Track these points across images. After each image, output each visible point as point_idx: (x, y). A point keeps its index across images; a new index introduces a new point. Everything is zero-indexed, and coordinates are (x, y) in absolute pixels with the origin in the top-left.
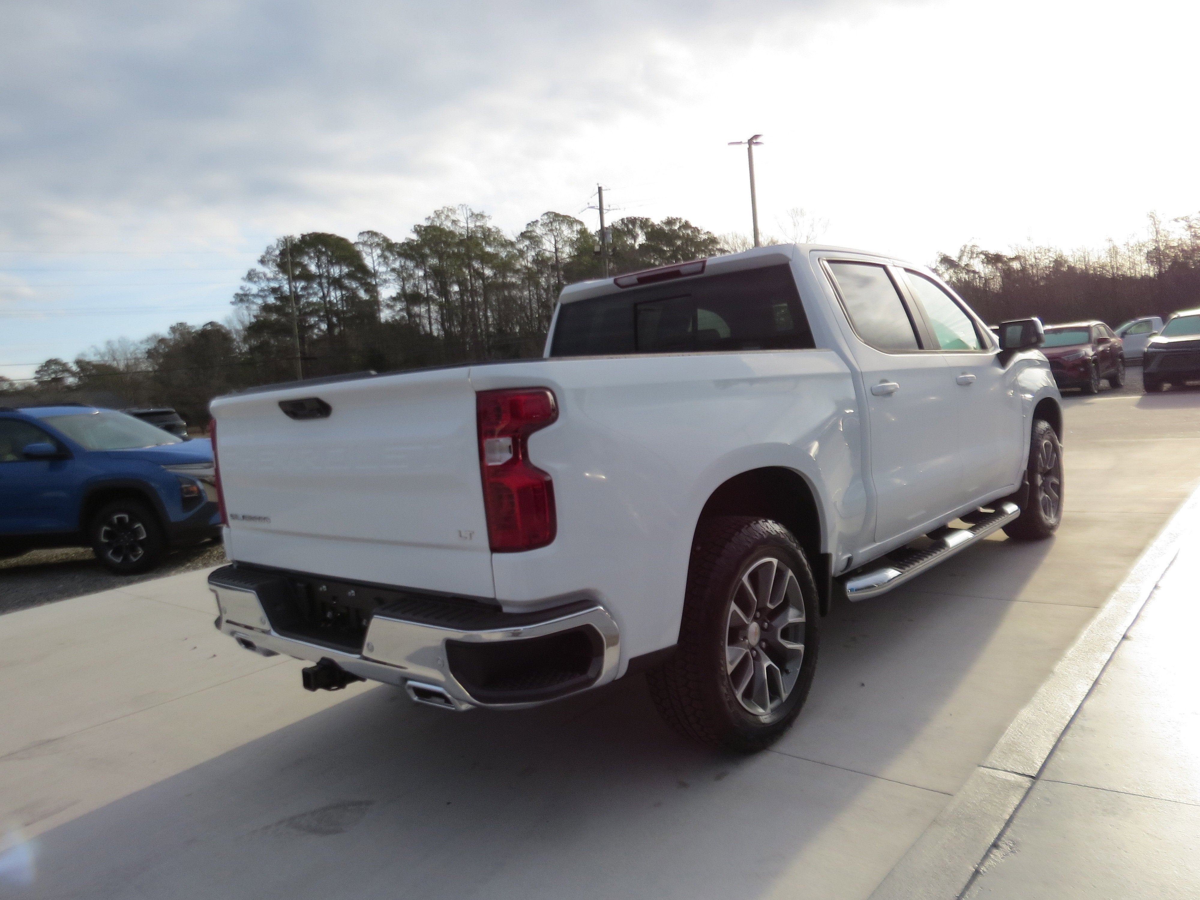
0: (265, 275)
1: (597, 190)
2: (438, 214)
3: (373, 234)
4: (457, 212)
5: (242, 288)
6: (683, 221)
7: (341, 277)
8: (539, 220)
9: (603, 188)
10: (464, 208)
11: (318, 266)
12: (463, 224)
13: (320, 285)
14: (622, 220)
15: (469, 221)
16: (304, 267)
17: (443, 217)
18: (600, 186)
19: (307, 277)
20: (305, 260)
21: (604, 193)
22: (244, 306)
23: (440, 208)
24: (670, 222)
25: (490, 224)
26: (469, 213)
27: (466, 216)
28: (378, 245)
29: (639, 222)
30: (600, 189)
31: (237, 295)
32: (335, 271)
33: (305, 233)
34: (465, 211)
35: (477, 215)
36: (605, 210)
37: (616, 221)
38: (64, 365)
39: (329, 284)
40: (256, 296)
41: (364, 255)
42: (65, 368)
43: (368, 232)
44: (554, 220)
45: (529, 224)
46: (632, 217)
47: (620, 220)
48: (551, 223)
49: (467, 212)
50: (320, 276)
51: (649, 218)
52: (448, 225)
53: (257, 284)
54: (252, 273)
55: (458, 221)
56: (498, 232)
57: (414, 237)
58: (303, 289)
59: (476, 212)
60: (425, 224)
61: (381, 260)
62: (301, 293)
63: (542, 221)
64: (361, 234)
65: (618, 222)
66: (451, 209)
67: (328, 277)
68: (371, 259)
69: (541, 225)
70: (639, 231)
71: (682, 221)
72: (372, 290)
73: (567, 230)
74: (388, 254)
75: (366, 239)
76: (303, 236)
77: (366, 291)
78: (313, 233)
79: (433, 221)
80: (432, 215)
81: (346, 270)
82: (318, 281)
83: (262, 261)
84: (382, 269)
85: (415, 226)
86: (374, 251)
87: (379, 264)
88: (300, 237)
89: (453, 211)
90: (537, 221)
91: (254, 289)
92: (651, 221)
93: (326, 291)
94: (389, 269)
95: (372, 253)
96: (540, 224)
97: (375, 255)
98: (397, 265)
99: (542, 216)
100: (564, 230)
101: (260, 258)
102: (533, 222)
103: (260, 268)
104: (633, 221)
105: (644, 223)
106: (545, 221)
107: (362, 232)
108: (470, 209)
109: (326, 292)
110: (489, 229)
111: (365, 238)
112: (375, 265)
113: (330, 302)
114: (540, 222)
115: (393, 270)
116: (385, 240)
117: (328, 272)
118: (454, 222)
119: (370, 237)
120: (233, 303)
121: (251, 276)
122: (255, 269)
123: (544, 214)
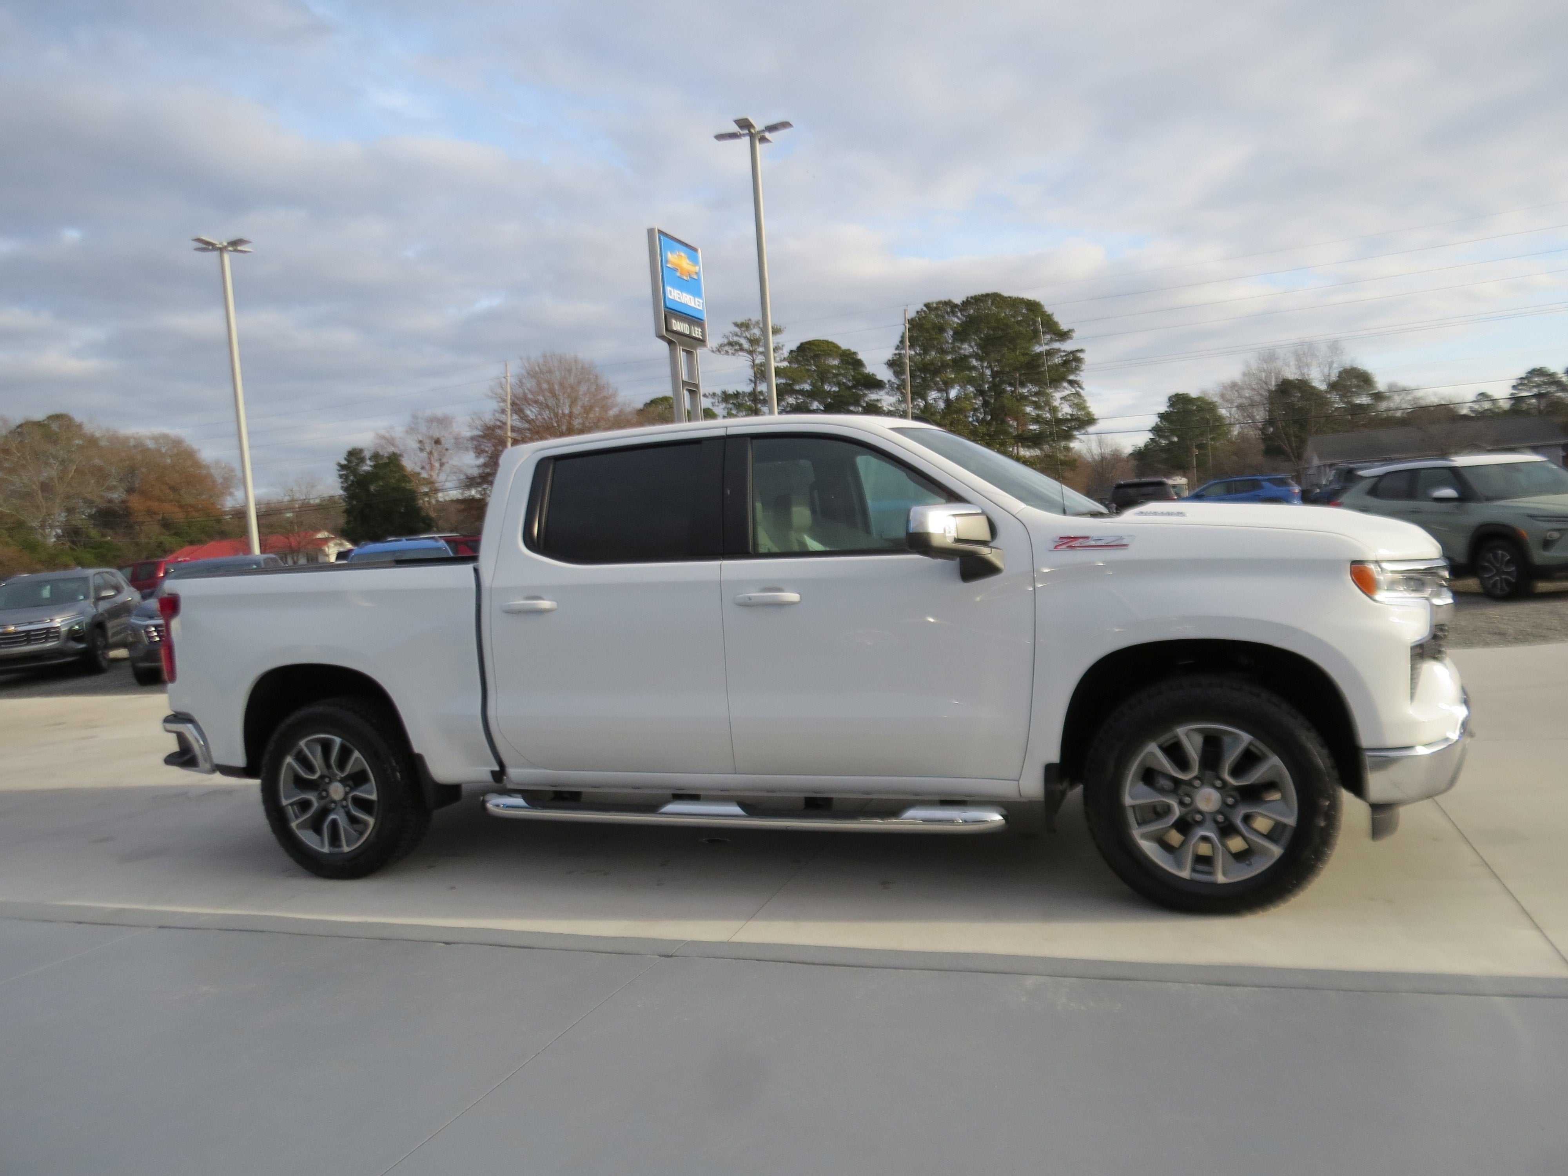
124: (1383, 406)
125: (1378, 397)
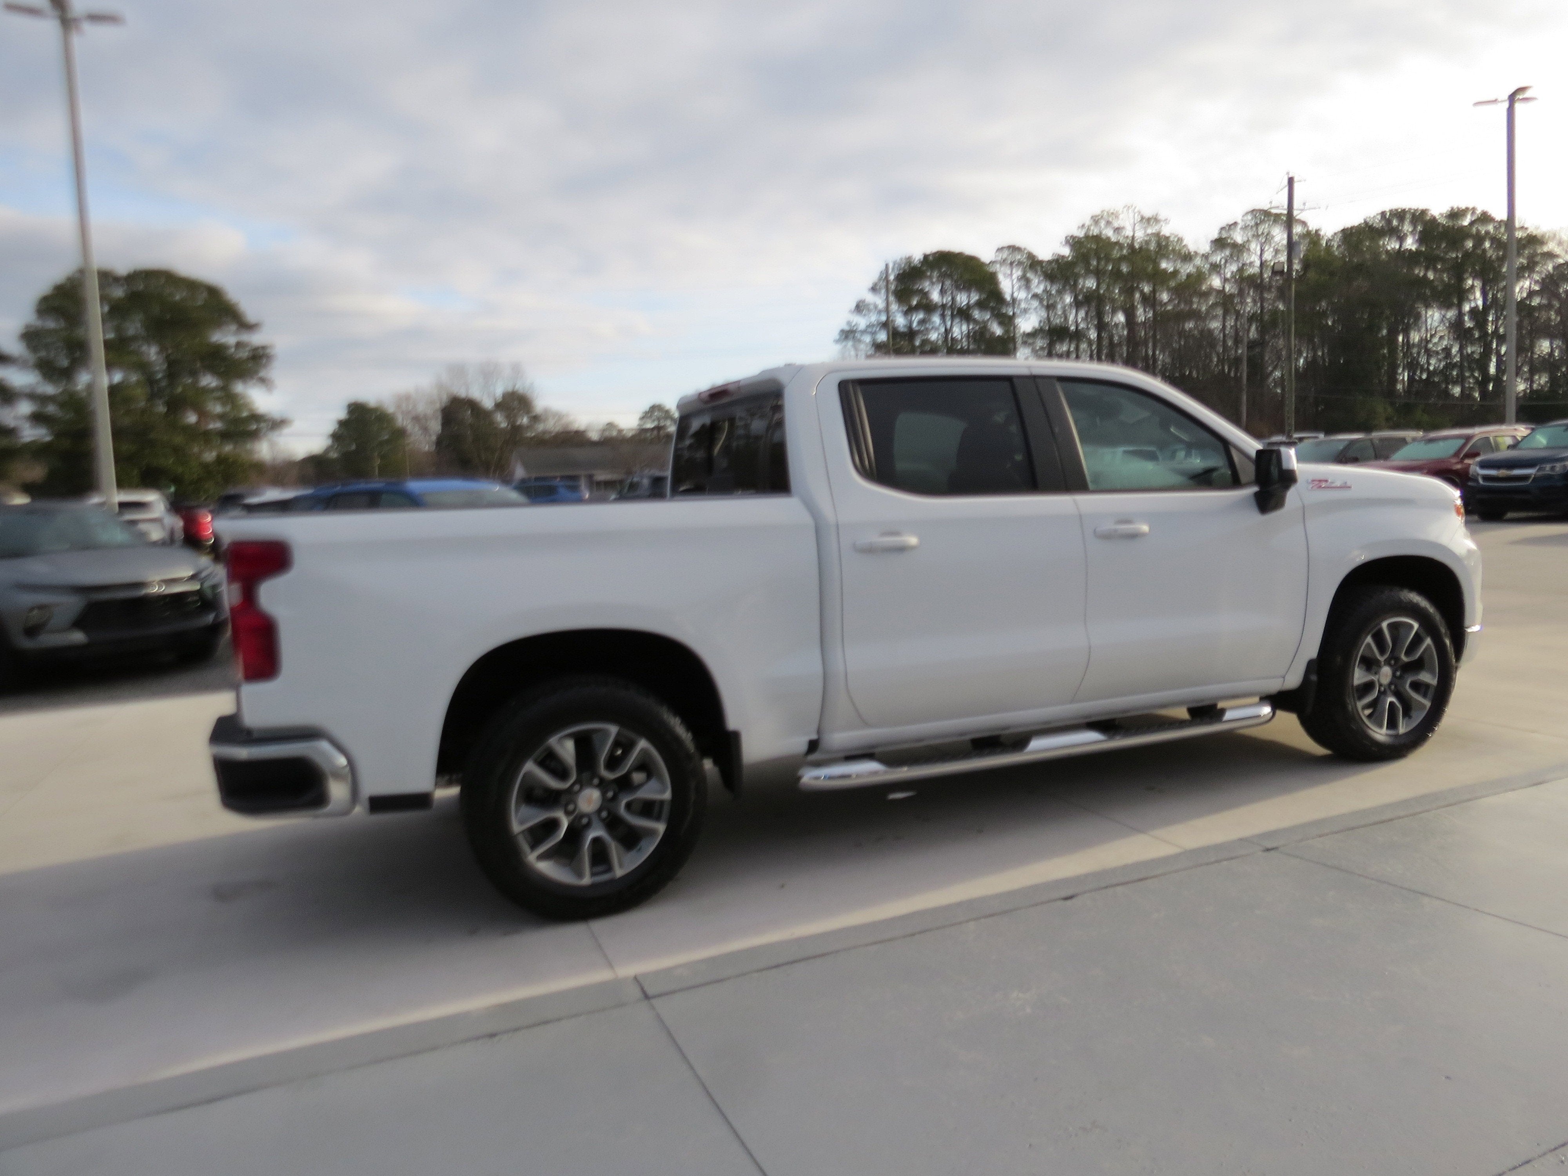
0: (876, 307)
1: (1286, 182)
2: (1096, 220)
3: (1014, 249)
4: (1121, 217)
5: (849, 323)
6: (1479, 212)
7: (968, 306)
8: (1239, 221)
9: (1295, 179)
10: (1130, 211)
11: (942, 292)
12: (1129, 232)
13: (943, 316)
14: (1383, 214)
15: (1137, 227)
16: (925, 295)
17: (1103, 224)
18: (1290, 176)
19: (928, 307)
20: (926, 285)
21: (1297, 186)
22: (850, 343)
23: (1097, 212)
24: (1455, 215)
25: (1166, 231)
26: (1138, 218)
27: (1132, 221)
28: (1020, 263)
29: (1408, 216)
30: (1291, 181)
31: (842, 331)
32: (962, 299)
33: (928, 252)
34: (1131, 215)
35: (1149, 220)
36: (1297, 210)
37: (1372, 216)
38: (667, 412)
39: (953, 317)
40: (864, 332)
41: (1001, 277)
42: (667, 414)
43: (1009, 247)
44: (1262, 222)
45: (1222, 229)
46: (1399, 208)
47: (1377, 214)
48: (1257, 225)
49: (1134, 216)
50: (944, 306)
51: (1426, 210)
52: (1109, 233)
53: (867, 317)
54: (861, 304)
55: (1123, 228)
56: (1180, 240)
57: (1066, 251)
58: (922, 322)
59: (1148, 214)
60: (1081, 234)
61: (1023, 282)
62: (917, 329)
63: (1243, 223)
64: (1000, 250)
65: (1374, 217)
66: (1112, 213)
67: (952, 307)
68: (1010, 283)
69: (1242, 228)
70: (1407, 227)
71: (1476, 211)
72: (1007, 321)
73: (1281, 234)
74: (1030, 275)
75: (1005, 256)
76: (926, 257)
77: (1001, 324)
78: (938, 252)
79: (1089, 229)
80: (1088, 222)
81: (975, 297)
82: (939, 312)
83: (874, 289)
84: (1021, 295)
85: (1066, 238)
86: (1014, 271)
87: (1019, 288)
88: (922, 257)
89: (1115, 215)
90: (1235, 224)
91: (862, 322)
92: (1431, 214)
93: (949, 324)
94: (1030, 296)
95: (1011, 274)
96: (1239, 226)
97: (1015, 276)
98: (1039, 290)
99: (1243, 216)
100: (1274, 234)
101: (871, 285)
102: (1230, 226)
103: (870, 298)
104: (1401, 215)
105: (1419, 217)
106: (1248, 223)
107: (1000, 247)
108: (1139, 212)
109: (948, 327)
110: (1167, 238)
111: (1005, 254)
112: (1014, 291)
113: (952, 339)
114: (1241, 224)
115: (1035, 296)
116: (1031, 256)
117: (953, 299)
118: (1118, 230)
119: (1010, 254)
120: (837, 341)
121: (860, 308)
122: (865, 300)
123: (1247, 213)
124: (540, 427)
125: (536, 419)
